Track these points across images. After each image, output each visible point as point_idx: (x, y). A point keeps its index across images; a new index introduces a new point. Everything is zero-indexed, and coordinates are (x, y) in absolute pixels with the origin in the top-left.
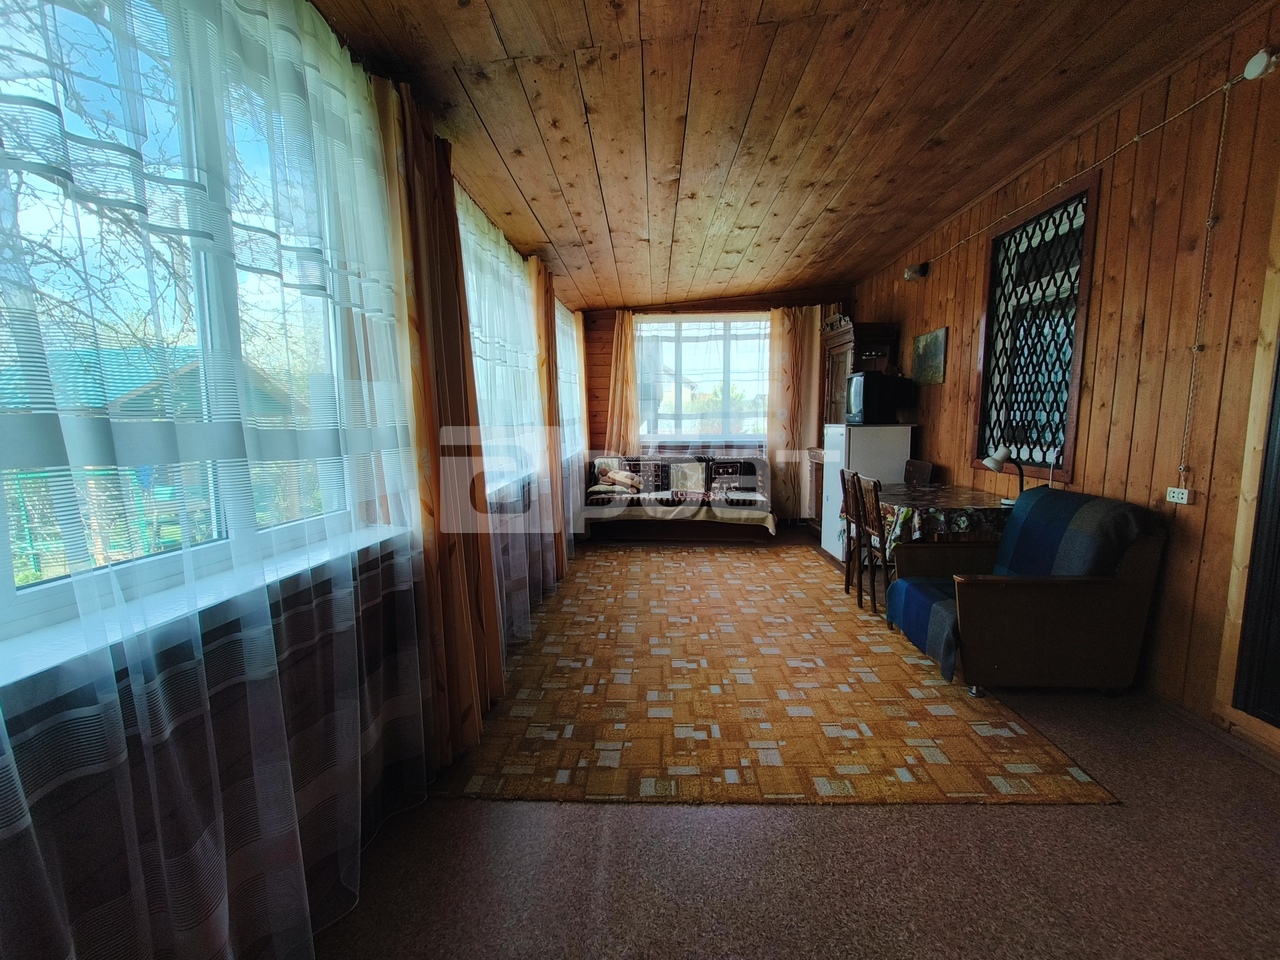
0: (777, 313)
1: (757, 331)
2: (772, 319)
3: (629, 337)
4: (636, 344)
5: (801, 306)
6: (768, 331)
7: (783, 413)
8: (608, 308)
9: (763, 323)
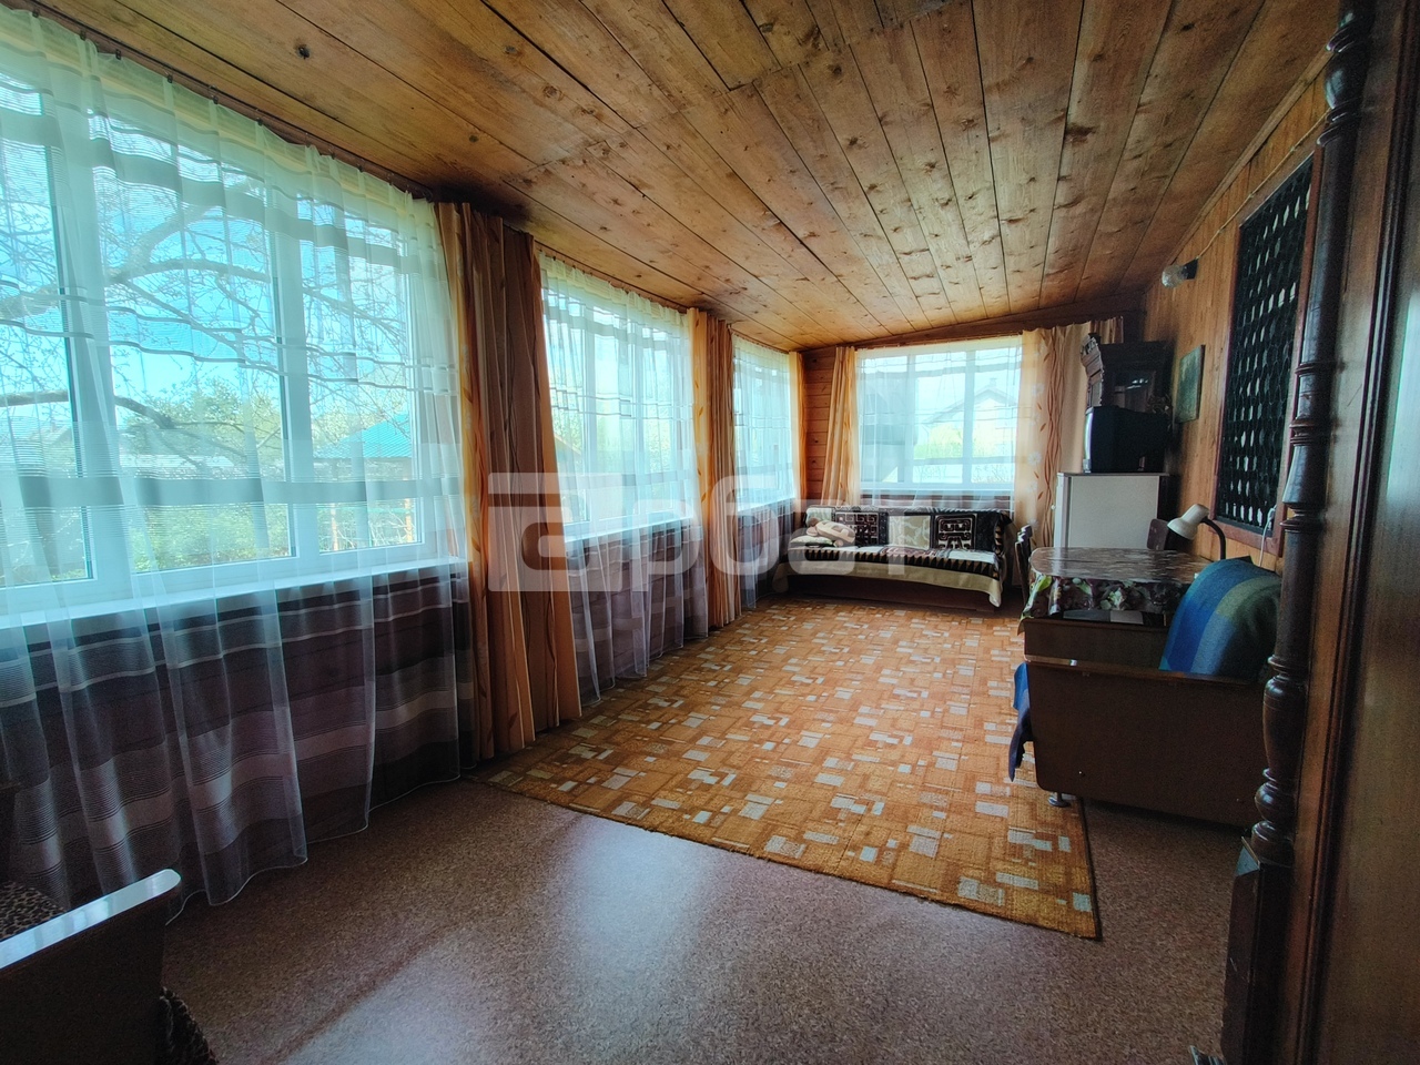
0: (1030, 337)
1: (1004, 360)
2: (1023, 344)
3: (850, 375)
4: (859, 383)
5: (1064, 325)
6: (1019, 358)
7: (1035, 459)
8: (828, 346)
9: (1013, 350)
